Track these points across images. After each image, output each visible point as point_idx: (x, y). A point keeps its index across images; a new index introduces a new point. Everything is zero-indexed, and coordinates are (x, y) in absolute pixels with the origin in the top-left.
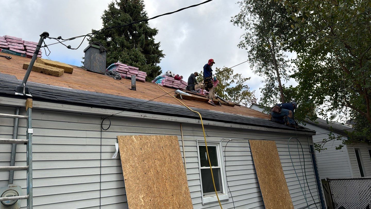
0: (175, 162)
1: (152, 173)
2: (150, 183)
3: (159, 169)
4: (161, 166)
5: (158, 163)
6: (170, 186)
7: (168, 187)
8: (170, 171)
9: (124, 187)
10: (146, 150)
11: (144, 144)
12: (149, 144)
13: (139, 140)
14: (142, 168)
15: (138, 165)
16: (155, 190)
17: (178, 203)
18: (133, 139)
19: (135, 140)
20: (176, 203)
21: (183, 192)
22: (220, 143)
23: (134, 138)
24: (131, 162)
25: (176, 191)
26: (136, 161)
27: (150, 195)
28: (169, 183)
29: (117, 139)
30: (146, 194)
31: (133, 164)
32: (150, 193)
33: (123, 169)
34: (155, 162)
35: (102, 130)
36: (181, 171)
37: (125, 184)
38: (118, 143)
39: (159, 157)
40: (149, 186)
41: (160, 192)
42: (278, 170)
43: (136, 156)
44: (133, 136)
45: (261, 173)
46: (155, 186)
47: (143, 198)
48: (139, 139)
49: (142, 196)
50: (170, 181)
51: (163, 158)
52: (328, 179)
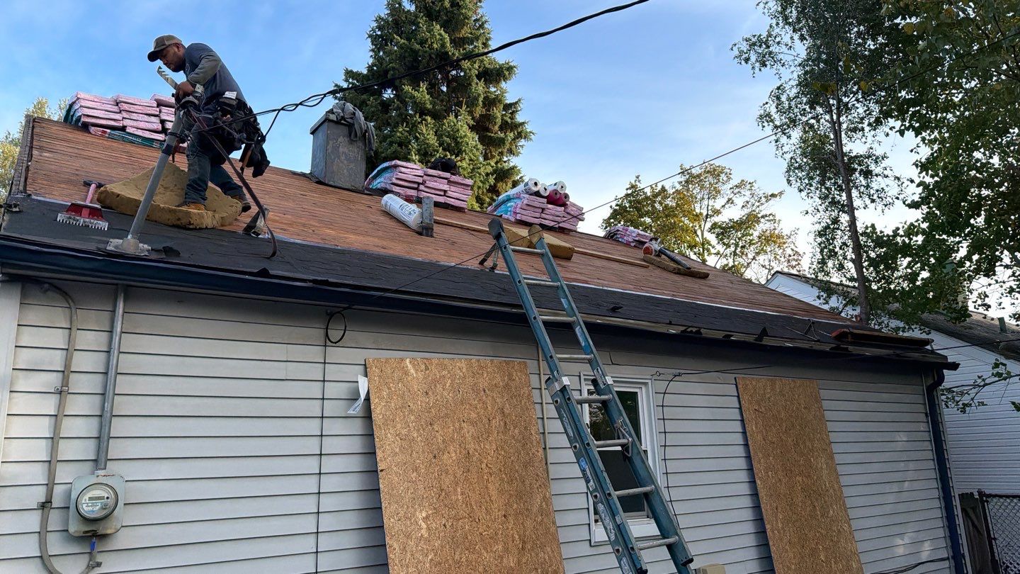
0: (516, 431)
1: (451, 457)
2: (447, 481)
3: (471, 446)
4: (477, 439)
5: (468, 430)
6: (501, 492)
7: (494, 493)
8: (503, 453)
9: (379, 490)
10: (439, 397)
11: (435, 382)
12: (450, 381)
13: (422, 371)
14: (428, 442)
15: (415, 435)
16: (458, 499)
17: (520, 536)
18: (407, 367)
19: (412, 371)
20: (513, 535)
21: (535, 510)
22: (650, 384)
23: (408, 364)
24: (399, 426)
25: (515, 506)
26: (411, 425)
27: (445, 511)
28: (497, 485)
29: (365, 365)
30: (435, 509)
31: (404, 432)
32: (446, 506)
33: (376, 443)
34: (461, 428)
35: (327, 341)
36: (533, 454)
37: (381, 481)
38: (366, 376)
39: (473, 415)
40: (442, 490)
41: (471, 505)
42: (822, 462)
43: (411, 411)
44: (408, 360)
45: (767, 469)
46: (459, 490)
47: (426, 519)
48: (423, 367)
49: (424, 515)
50: (502, 480)
51: (485, 420)
52: (980, 493)
